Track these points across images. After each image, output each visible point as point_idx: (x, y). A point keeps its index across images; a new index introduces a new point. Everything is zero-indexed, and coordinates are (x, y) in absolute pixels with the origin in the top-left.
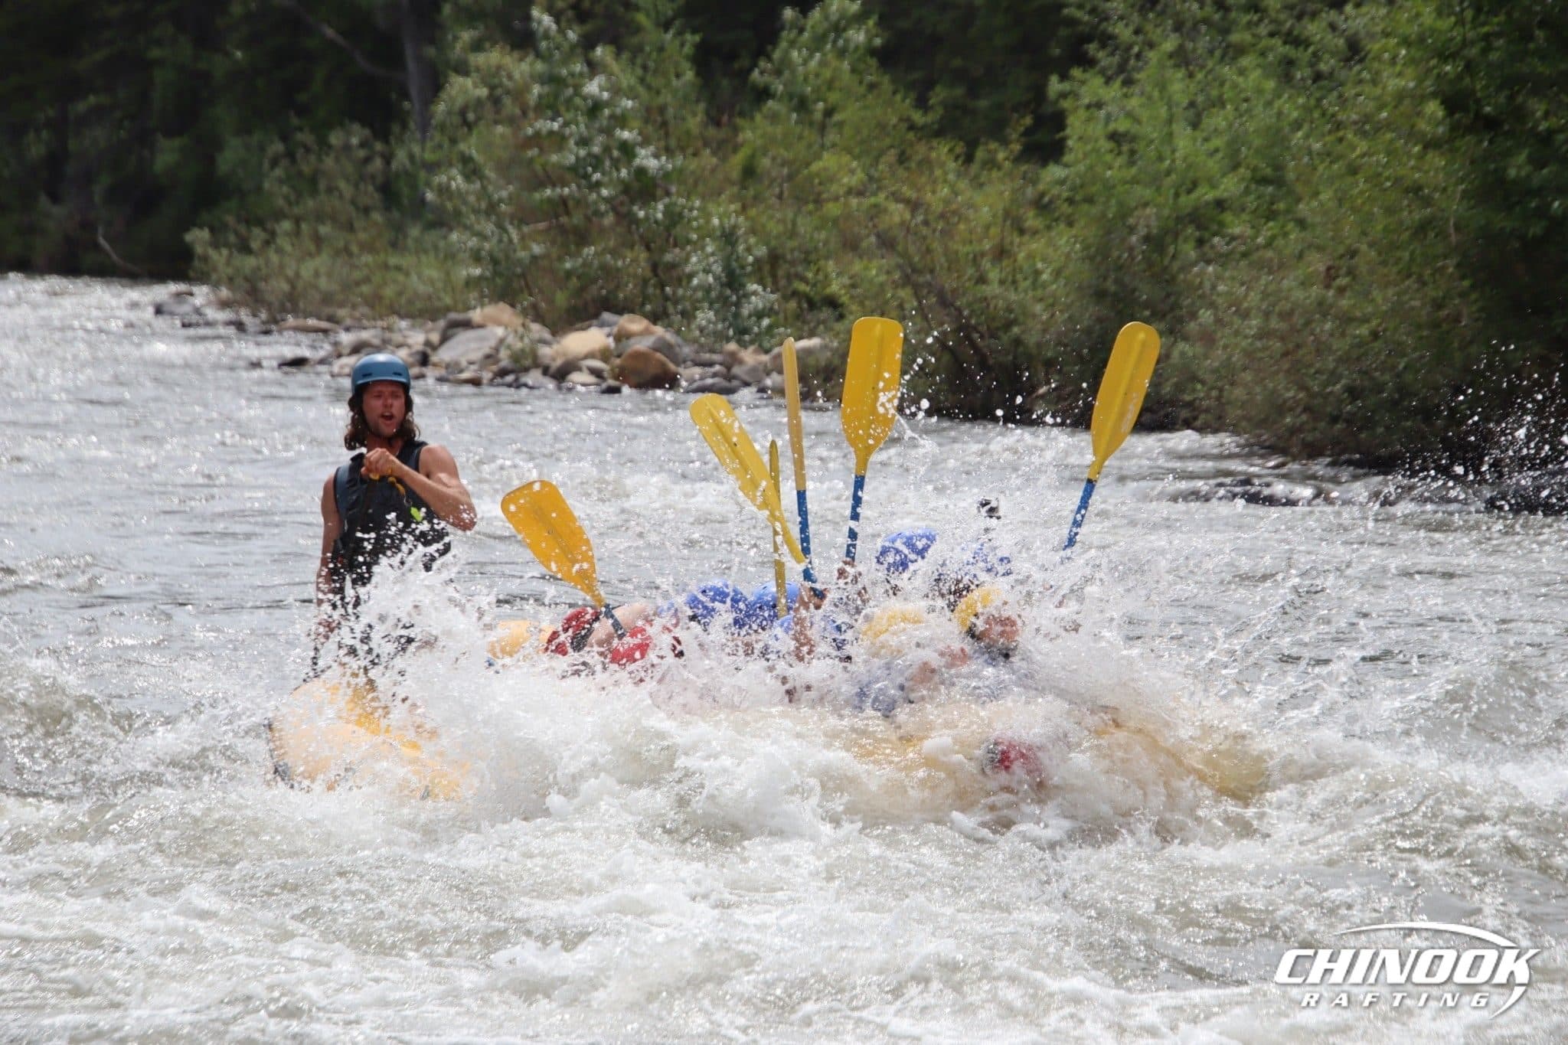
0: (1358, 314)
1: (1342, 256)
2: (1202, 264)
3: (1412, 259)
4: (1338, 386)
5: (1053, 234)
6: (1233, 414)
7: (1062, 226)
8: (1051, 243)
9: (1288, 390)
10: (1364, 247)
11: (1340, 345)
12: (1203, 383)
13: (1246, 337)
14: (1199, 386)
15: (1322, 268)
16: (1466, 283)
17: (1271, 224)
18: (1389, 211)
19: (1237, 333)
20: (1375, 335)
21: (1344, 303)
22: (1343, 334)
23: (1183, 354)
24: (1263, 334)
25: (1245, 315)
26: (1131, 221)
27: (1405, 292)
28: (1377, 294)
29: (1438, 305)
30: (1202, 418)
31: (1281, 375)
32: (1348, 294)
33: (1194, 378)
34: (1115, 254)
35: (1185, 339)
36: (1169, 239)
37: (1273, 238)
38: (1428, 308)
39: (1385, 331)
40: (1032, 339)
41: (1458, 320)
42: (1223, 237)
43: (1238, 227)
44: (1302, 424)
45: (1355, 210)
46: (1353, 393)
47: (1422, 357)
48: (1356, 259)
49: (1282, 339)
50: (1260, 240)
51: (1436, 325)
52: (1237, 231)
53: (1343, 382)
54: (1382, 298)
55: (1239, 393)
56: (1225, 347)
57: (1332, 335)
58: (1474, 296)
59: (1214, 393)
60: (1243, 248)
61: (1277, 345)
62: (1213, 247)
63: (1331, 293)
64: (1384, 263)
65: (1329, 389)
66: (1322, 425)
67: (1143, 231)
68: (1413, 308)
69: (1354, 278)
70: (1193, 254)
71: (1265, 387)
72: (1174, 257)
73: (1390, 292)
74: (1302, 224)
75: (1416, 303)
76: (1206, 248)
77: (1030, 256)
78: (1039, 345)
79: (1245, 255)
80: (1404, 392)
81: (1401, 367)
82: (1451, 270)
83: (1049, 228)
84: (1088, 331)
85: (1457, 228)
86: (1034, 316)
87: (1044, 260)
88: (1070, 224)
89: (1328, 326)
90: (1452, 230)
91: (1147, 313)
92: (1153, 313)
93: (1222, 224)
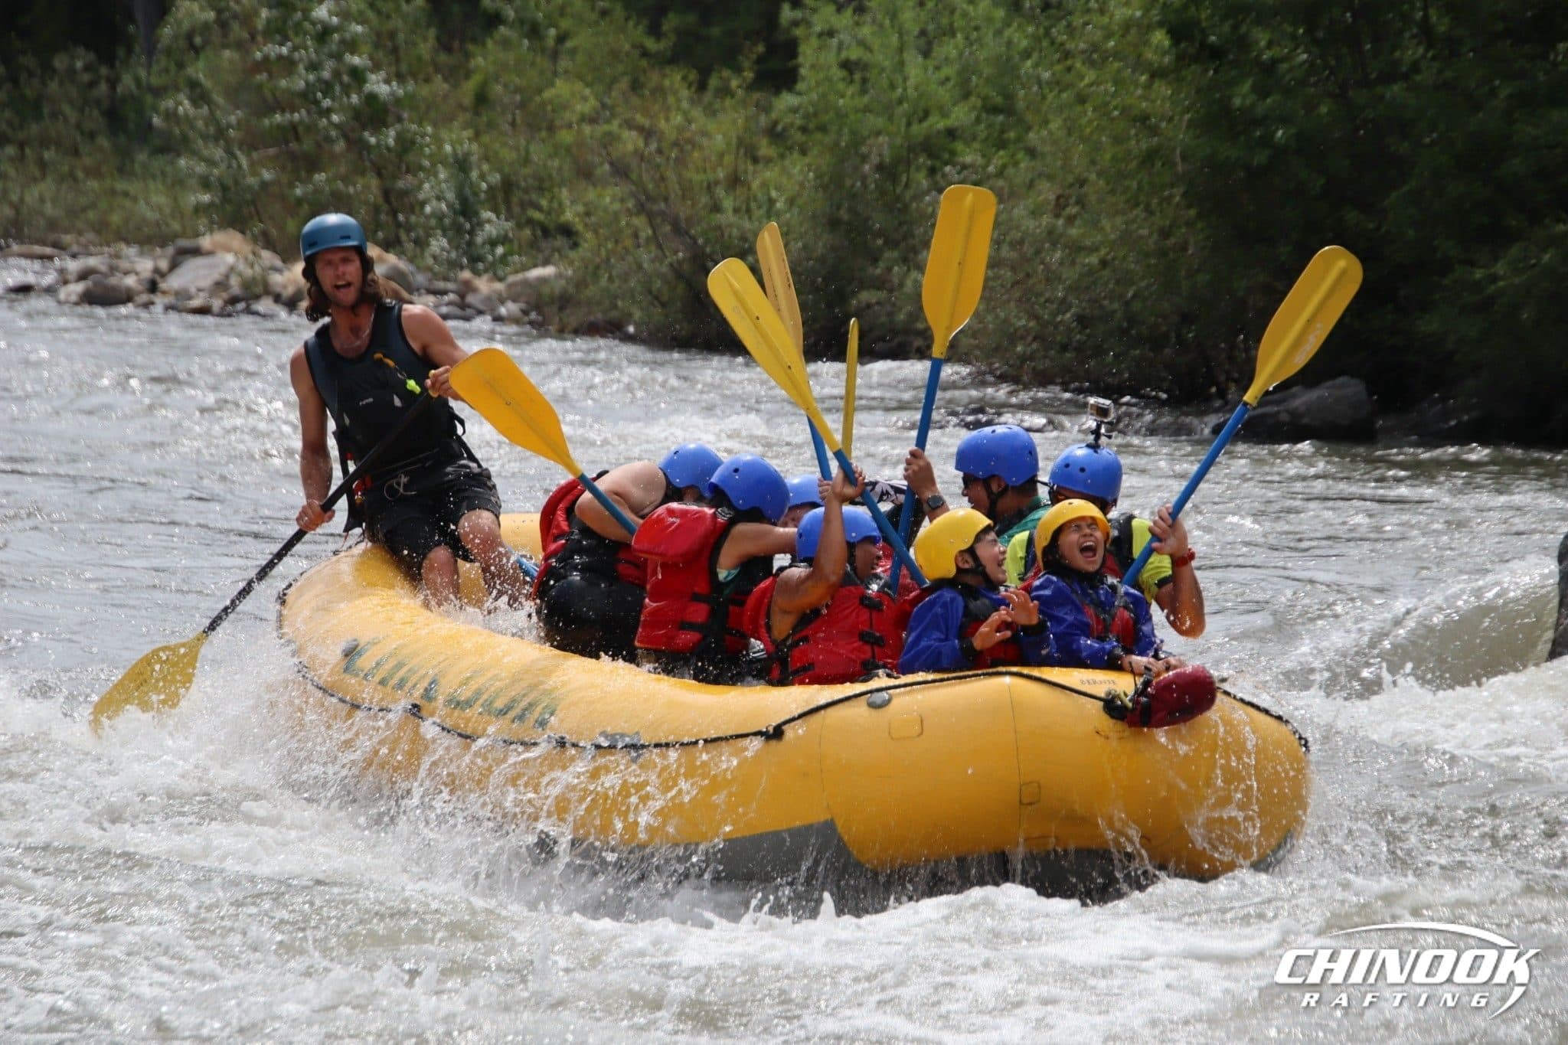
0: (1088, 243)
1: (1071, 185)
2: (934, 193)
3: (1140, 188)
4: (1068, 315)
5: (787, 162)
6: (965, 342)
7: (796, 155)
8: (784, 171)
9: (1020, 319)
10: (1093, 177)
11: (1070, 274)
15: (1052, 197)
16: (1192, 212)
17: (1002, 153)
18: (1117, 140)
20: (1104, 263)
21: (1074, 232)
22: (1073, 263)
24: (996, 263)
26: (864, 149)
27: (1133, 221)
28: (1106, 224)
29: (1165, 234)
31: (1012, 304)
32: (1078, 222)
34: (848, 183)
35: (920, 268)
36: (901, 168)
37: (1004, 167)
38: (1155, 236)
39: (1114, 259)
41: (1185, 249)
42: (954, 166)
43: (969, 156)
44: (1033, 352)
45: (1084, 139)
46: (1082, 320)
47: (1150, 285)
48: (1085, 189)
49: (1013, 269)
50: (991, 169)
51: (1163, 253)
52: (968, 159)
53: (1073, 310)
54: (1111, 227)
57: (1061, 264)
58: (1199, 225)
60: (974, 177)
62: (944, 175)
63: (1061, 222)
64: (1113, 192)
65: (1059, 319)
66: (1053, 353)
67: (875, 160)
68: (1141, 237)
69: (1083, 207)
70: (925, 183)
71: (997, 317)
72: (907, 185)
73: (1119, 220)
74: (1032, 153)
75: (1144, 232)
76: (938, 177)
77: (765, 185)
79: (975, 184)
80: (1132, 319)
81: (1130, 295)
82: (1177, 199)
83: (782, 156)
84: (822, 260)
85: (1184, 158)
87: (778, 189)
88: (804, 152)
89: (1058, 255)
90: (1178, 160)
91: (880, 242)
92: (886, 243)
93: (953, 153)
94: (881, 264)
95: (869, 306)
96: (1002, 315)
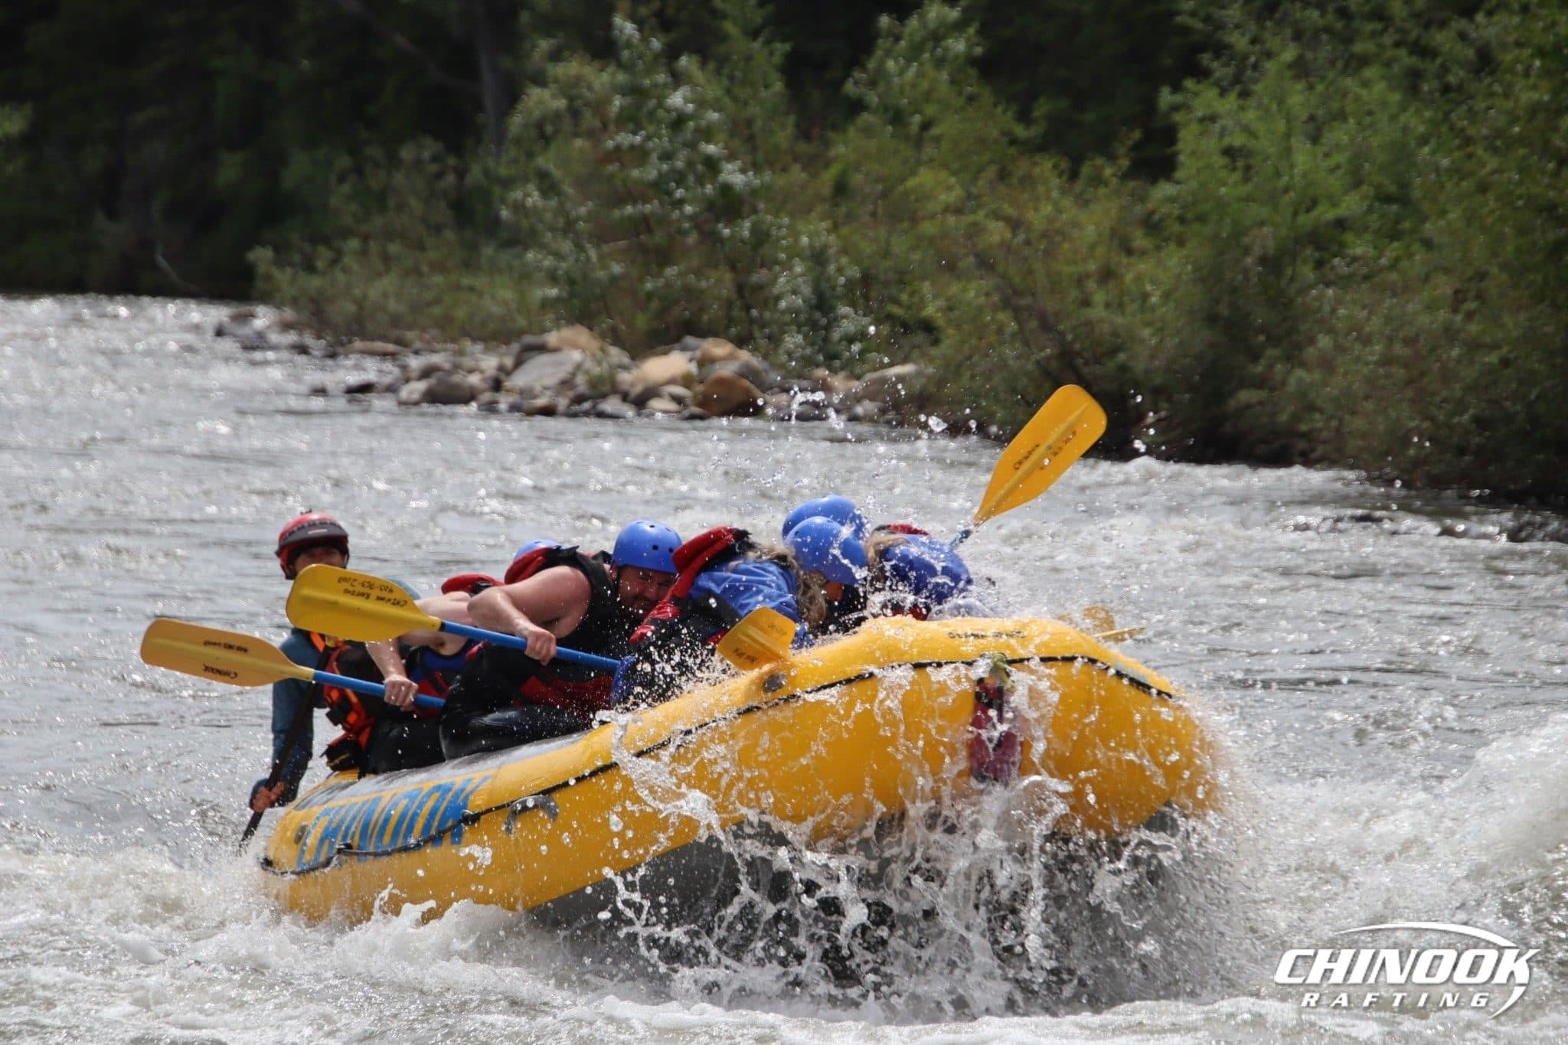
0: (1488, 340)
1: (1471, 279)
2: (1321, 286)
3: (1546, 282)
4: (1466, 417)
5: (1162, 254)
6: (1353, 444)
7: (1172, 246)
8: (1160, 263)
9: (1411, 418)
10: (1494, 270)
11: (1469, 373)
12: (1321, 411)
13: (1367, 364)
14: (1317, 416)
15: (1449, 291)
17: (1396, 244)
18: (1522, 231)
19: (1358, 360)
20: (1505, 362)
21: (1474, 328)
22: (1472, 362)
23: (1300, 380)
24: (1386, 361)
25: (1366, 341)
26: (1246, 240)
27: (1538, 317)
28: (1508, 320)
30: (1320, 450)
31: (1405, 404)
32: (1477, 319)
33: (1312, 408)
34: (1229, 276)
35: (1303, 365)
36: (1286, 260)
37: (1398, 259)
39: (1516, 357)
40: (1139, 366)
42: (1343, 257)
43: (1359, 248)
45: (1485, 230)
46: (1481, 422)
47: (1555, 386)
48: (1485, 283)
49: (1406, 366)
50: (1384, 261)
52: (1359, 251)
53: (1471, 411)
54: (1514, 323)
55: (1358, 423)
56: (1346, 373)
57: (1459, 361)
59: (1334, 423)
60: (1365, 270)
61: (1400, 373)
62: (1333, 268)
63: (1459, 318)
64: (1516, 286)
65: (1456, 420)
66: (1448, 456)
67: (1257, 251)
68: (1546, 334)
69: (1484, 302)
70: (1311, 276)
71: (1387, 417)
72: (1292, 279)
73: (1522, 317)
74: (1428, 244)
75: (1550, 329)
76: (1326, 270)
78: (1147, 372)
79: (1366, 278)
80: (1535, 422)
81: (1534, 395)
83: (1158, 248)
86: (1142, 341)
87: (1153, 282)
88: (1181, 243)
89: (1455, 352)
91: (1262, 338)
92: (1269, 339)
93: (1342, 245)
94: (1263, 362)
95: (1249, 406)
96: (1393, 414)
